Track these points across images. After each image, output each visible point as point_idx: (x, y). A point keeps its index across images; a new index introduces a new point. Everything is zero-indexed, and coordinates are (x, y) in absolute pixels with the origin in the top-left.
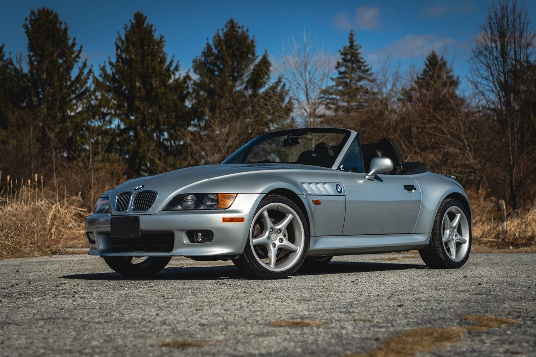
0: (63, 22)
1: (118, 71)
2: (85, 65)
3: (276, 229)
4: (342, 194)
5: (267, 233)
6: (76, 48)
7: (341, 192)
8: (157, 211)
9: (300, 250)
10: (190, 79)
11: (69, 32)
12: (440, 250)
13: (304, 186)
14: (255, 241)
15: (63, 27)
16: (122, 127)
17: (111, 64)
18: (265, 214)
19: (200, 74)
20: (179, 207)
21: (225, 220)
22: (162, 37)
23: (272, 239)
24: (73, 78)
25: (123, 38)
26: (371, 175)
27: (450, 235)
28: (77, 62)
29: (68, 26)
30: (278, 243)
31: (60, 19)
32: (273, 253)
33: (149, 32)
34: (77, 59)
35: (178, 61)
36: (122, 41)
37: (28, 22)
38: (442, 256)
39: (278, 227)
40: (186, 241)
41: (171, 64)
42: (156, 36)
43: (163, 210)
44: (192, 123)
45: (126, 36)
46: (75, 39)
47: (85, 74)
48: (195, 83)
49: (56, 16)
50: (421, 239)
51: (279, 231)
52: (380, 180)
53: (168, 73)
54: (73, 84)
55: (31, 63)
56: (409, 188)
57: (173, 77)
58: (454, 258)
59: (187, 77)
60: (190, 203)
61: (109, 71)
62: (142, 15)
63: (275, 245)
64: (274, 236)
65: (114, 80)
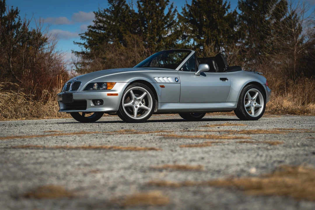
1: (192, 10)
3: (137, 99)
4: (179, 82)
5: (133, 101)
7: (178, 81)
8: (81, 91)
9: (150, 109)
10: (237, 13)
12: (243, 111)
13: (155, 78)
14: (125, 105)
16: (196, 44)
17: (188, 6)
18: (131, 92)
20: (92, 89)
21: (108, 95)
23: (135, 104)
24: (165, 15)
26: (198, 73)
27: (251, 103)
28: (167, 4)
30: (138, 106)
32: (136, 110)
35: (230, 2)
38: (244, 114)
39: (138, 98)
40: (92, 105)
41: (225, 4)
43: (83, 90)
44: (238, 40)
47: (172, 12)
48: (240, 16)
50: (231, 105)
51: (139, 100)
52: (205, 75)
53: (224, 10)
54: (165, 18)
56: (223, 79)
57: (226, 12)
58: (253, 115)
60: (96, 87)
61: (187, 10)
63: (136, 107)
64: (136, 102)
65: (190, 15)
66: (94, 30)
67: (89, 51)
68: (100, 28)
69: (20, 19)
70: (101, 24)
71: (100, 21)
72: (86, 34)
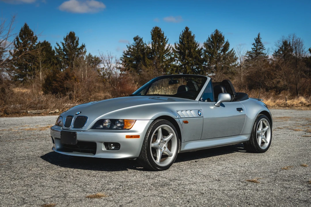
0: (163, 31)
1: (180, 46)
2: (169, 45)
4: (201, 116)
6: (166, 39)
8: (87, 129)
11: (164, 34)
15: (162, 33)
16: (181, 64)
17: (178, 44)
19: (206, 47)
20: (101, 127)
22: (194, 35)
24: (165, 49)
28: (166, 44)
29: (164, 32)
31: (161, 30)
33: (190, 34)
34: (167, 43)
36: (181, 36)
40: (103, 149)
41: (197, 44)
42: (192, 35)
43: (90, 129)
44: (204, 63)
45: (183, 34)
46: (166, 37)
47: (169, 48)
48: (204, 50)
49: (160, 29)
53: (196, 47)
55: (152, 44)
59: (202, 48)
60: (107, 124)
61: (177, 46)
62: (188, 28)
65: (178, 49)
66: (126, 56)
70: (130, 53)
71: (130, 51)
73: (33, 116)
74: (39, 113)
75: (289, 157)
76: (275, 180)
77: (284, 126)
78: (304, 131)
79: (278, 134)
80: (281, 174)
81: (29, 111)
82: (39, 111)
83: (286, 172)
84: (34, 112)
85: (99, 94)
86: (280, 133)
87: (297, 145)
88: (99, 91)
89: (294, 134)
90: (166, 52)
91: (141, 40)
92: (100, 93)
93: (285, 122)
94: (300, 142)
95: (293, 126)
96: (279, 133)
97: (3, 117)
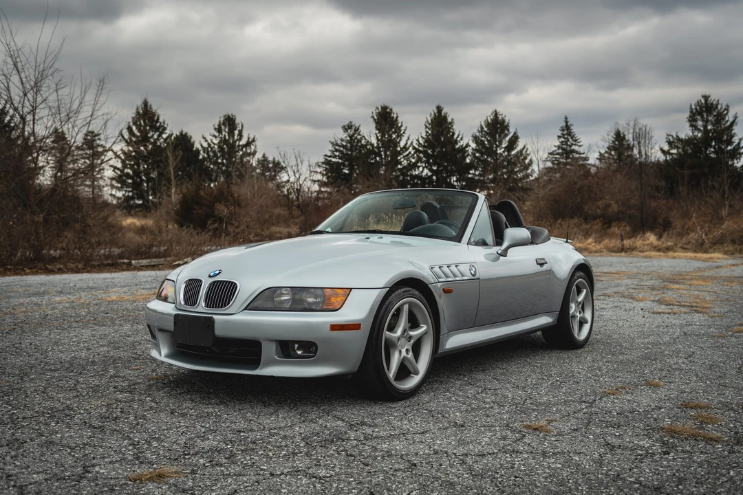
0: (395, 113)
1: (426, 141)
2: (409, 138)
6: (403, 128)
10: (470, 146)
11: (399, 118)
15: (395, 116)
16: (429, 174)
17: (422, 137)
19: (476, 143)
22: (452, 120)
24: (402, 146)
25: (430, 122)
29: (399, 115)
31: (393, 111)
33: (445, 118)
34: (404, 135)
35: (463, 135)
36: (429, 124)
37: (374, 114)
41: (458, 137)
42: (449, 120)
44: (471, 172)
45: (432, 120)
46: (402, 123)
47: (409, 144)
48: (473, 149)
49: (391, 110)
53: (456, 142)
54: (402, 149)
55: (377, 138)
57: (459, 144)
59: (468, 145)
61: (422, 141)
62: (441, 107)
65: (424, 146)
66: (329, 159)
67: (325, 179)
68: (335, 157)
69: (256, 147)
70: (337, 154)
71: (337, 150)
72: (323, 163)
73: (142, 270)
74: (154, 266)
75: (622, 362)
76: (588, 424)
77: (615, 289)
78: (654, 301)
79: (602, 309)
80: (602, 407)
81: (133, 262)
82: (155, 261)
83: (613, 402)
84: (144, 262)
85: (278, 229)
86: (607, 304)
87: (641, 332)
88: (279, 222)
89: (634, 308)
90: (403, 152)
91: (357, 130)
92: (280, 227)
93: (617, 282)
94: (647, 325)
95: (632, 291)
96: (606, 307)
97: (83, 272)
